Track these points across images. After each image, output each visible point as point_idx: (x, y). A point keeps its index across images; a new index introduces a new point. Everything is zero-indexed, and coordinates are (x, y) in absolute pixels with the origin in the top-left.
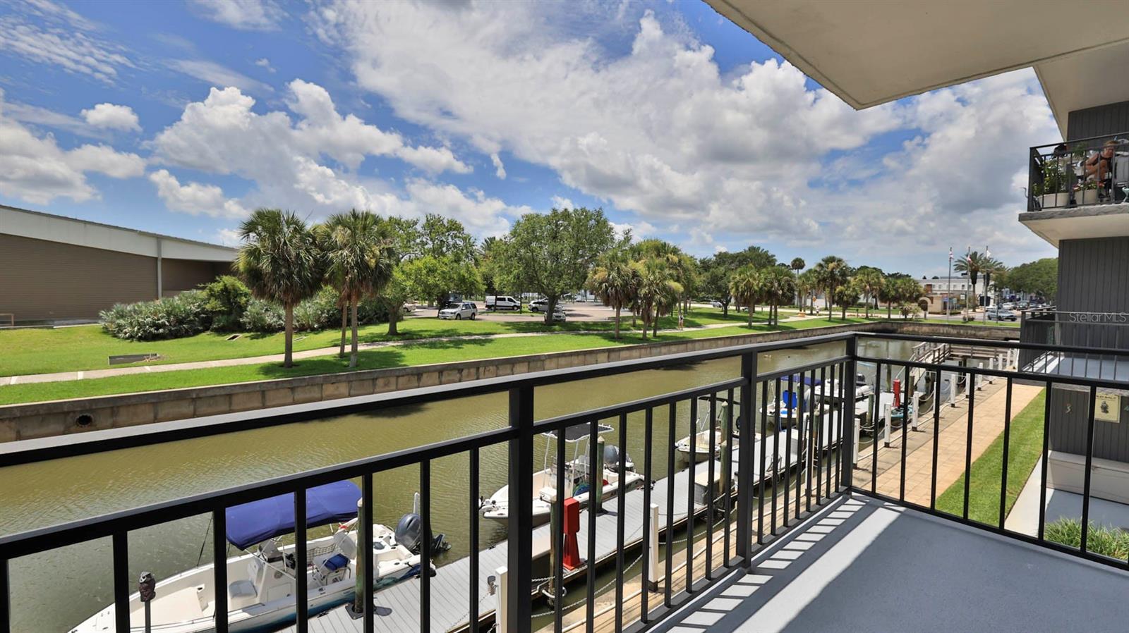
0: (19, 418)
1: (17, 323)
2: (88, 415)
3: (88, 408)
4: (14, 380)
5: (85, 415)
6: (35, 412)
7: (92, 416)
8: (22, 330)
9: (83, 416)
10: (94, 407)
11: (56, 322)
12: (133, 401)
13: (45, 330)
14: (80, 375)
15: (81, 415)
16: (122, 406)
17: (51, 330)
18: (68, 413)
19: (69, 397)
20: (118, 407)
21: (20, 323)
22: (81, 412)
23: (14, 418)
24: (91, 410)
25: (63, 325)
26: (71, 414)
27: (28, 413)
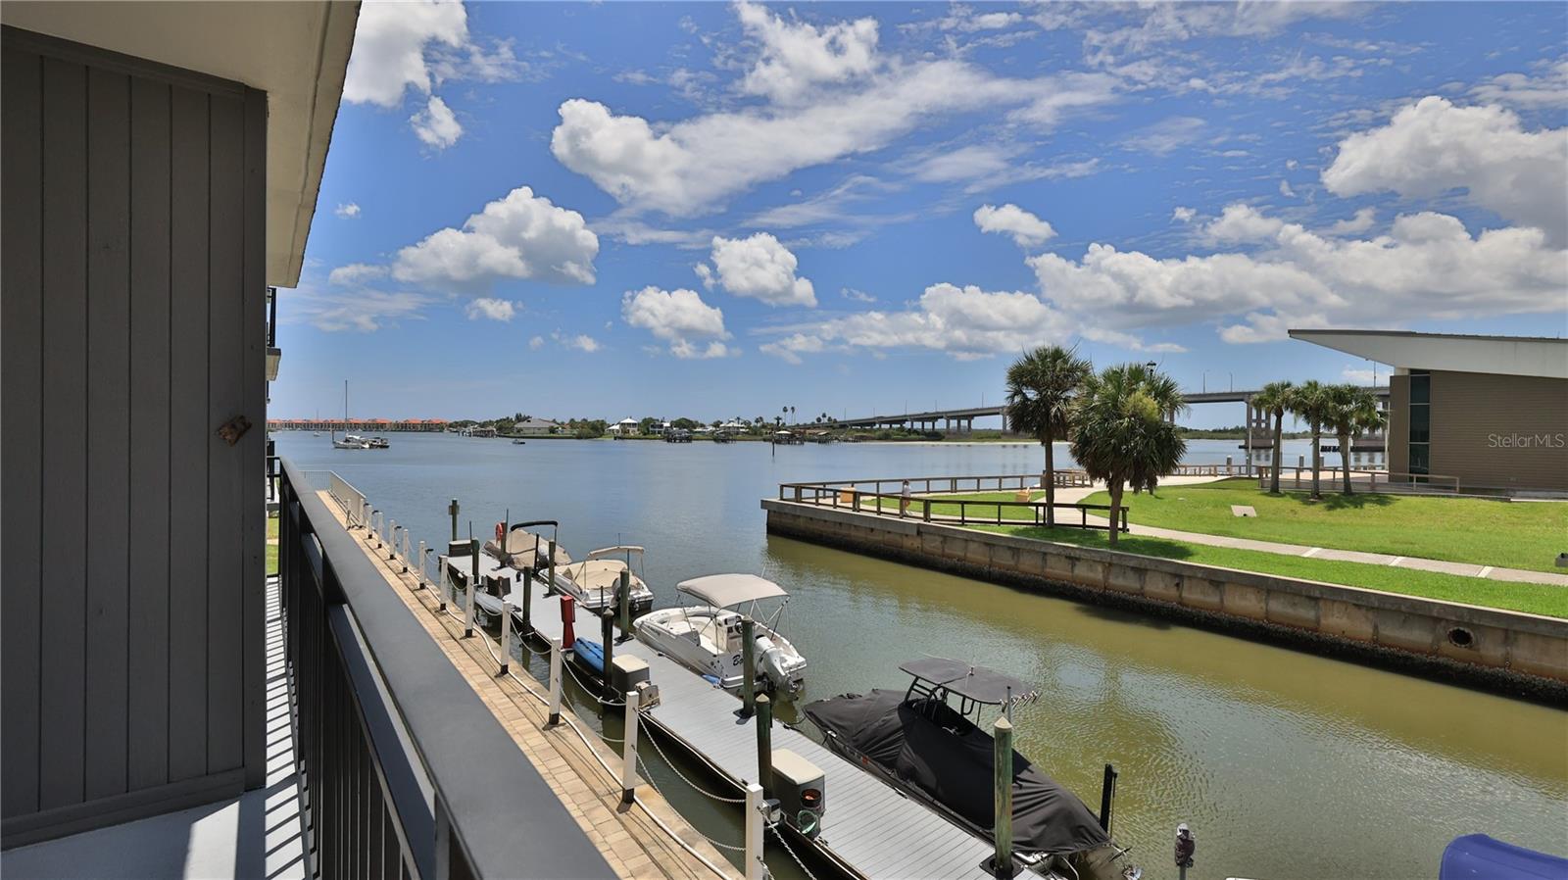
0: (1377, 608)
1: (1463, 491)
2: (1467, 630)
3: (1466, 621)
4: (1396, 561)
5: (1462, 629)
6: (1396, 606)
7: (1472, 634)
8: (1466, 500)
9: (1458, 630)
10: (1475, 622)
11: (1519, 493)
12: (1542, 629)
13: (1498, 503)
14: (1486, 572)
15: (1456, 628)
16: (1524, 633)
17: (1505, 504)
18: (1437, 620)
19: (1444, 597)
20: (1516, 632)
21: (1468, 491)
22: (1457, 623)
23: (1373, 608)
24: (1469, 625)
25: (1530, 497)
26: (1443, 623)
27: (1388, 606)
